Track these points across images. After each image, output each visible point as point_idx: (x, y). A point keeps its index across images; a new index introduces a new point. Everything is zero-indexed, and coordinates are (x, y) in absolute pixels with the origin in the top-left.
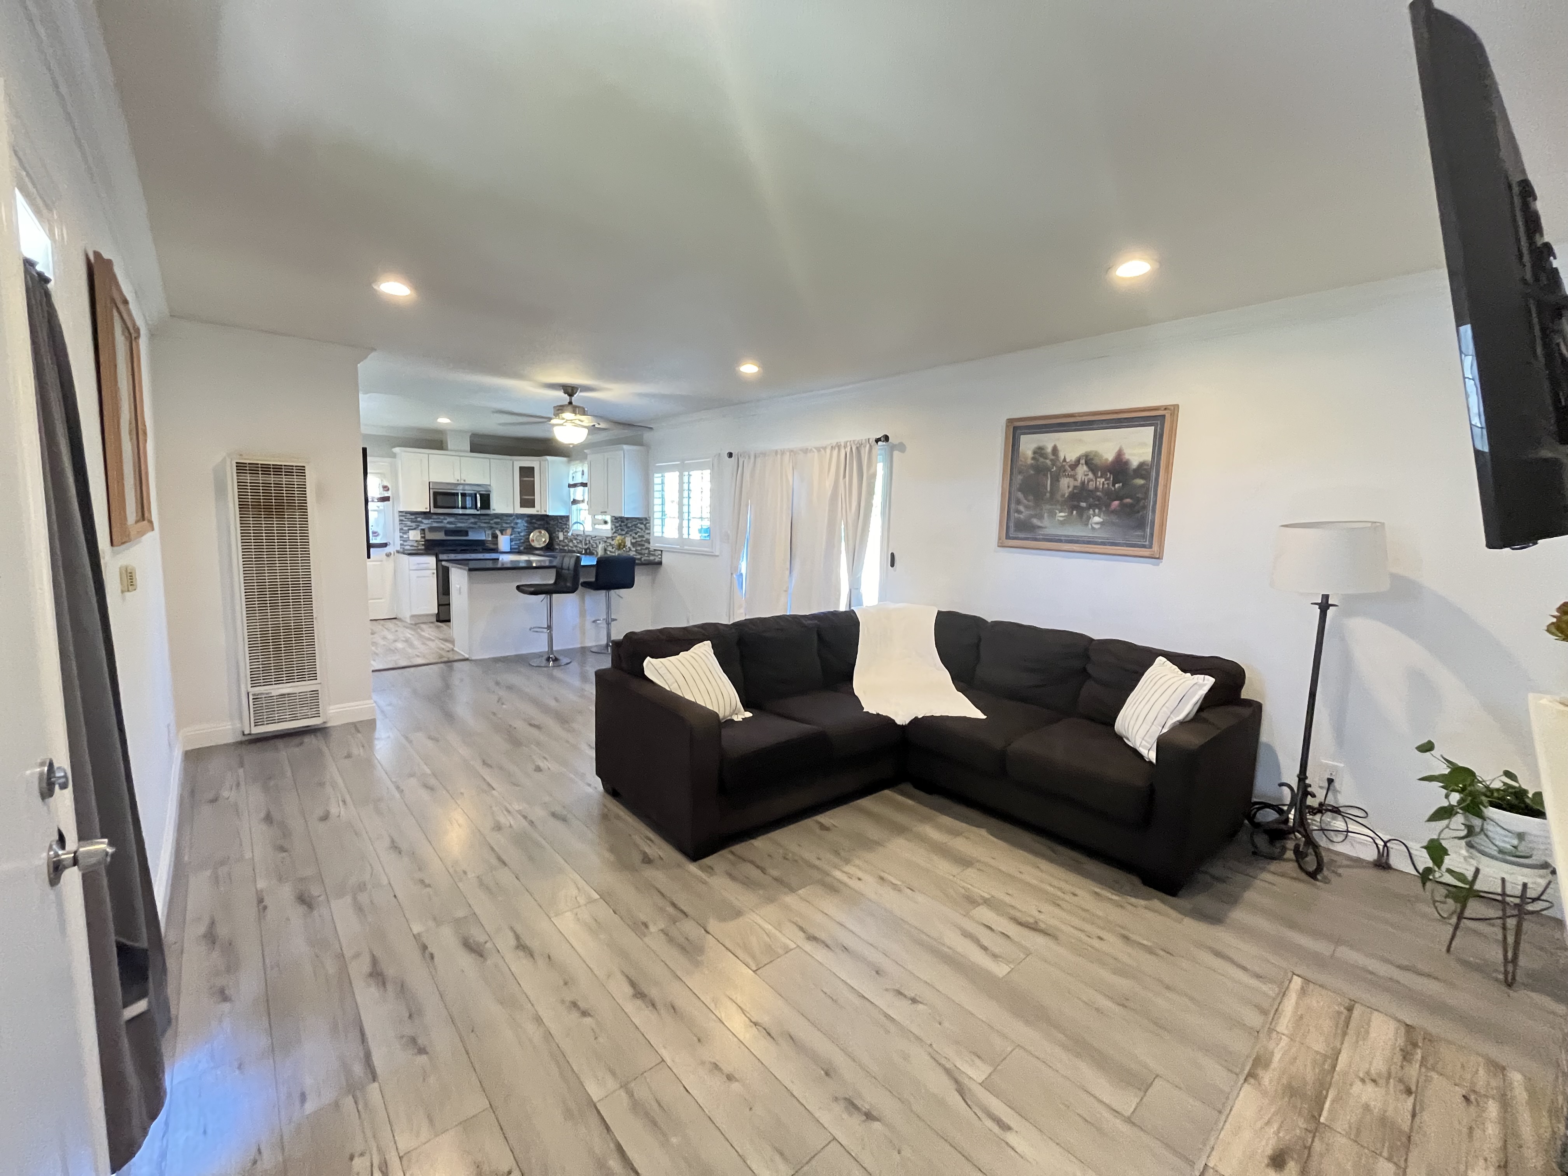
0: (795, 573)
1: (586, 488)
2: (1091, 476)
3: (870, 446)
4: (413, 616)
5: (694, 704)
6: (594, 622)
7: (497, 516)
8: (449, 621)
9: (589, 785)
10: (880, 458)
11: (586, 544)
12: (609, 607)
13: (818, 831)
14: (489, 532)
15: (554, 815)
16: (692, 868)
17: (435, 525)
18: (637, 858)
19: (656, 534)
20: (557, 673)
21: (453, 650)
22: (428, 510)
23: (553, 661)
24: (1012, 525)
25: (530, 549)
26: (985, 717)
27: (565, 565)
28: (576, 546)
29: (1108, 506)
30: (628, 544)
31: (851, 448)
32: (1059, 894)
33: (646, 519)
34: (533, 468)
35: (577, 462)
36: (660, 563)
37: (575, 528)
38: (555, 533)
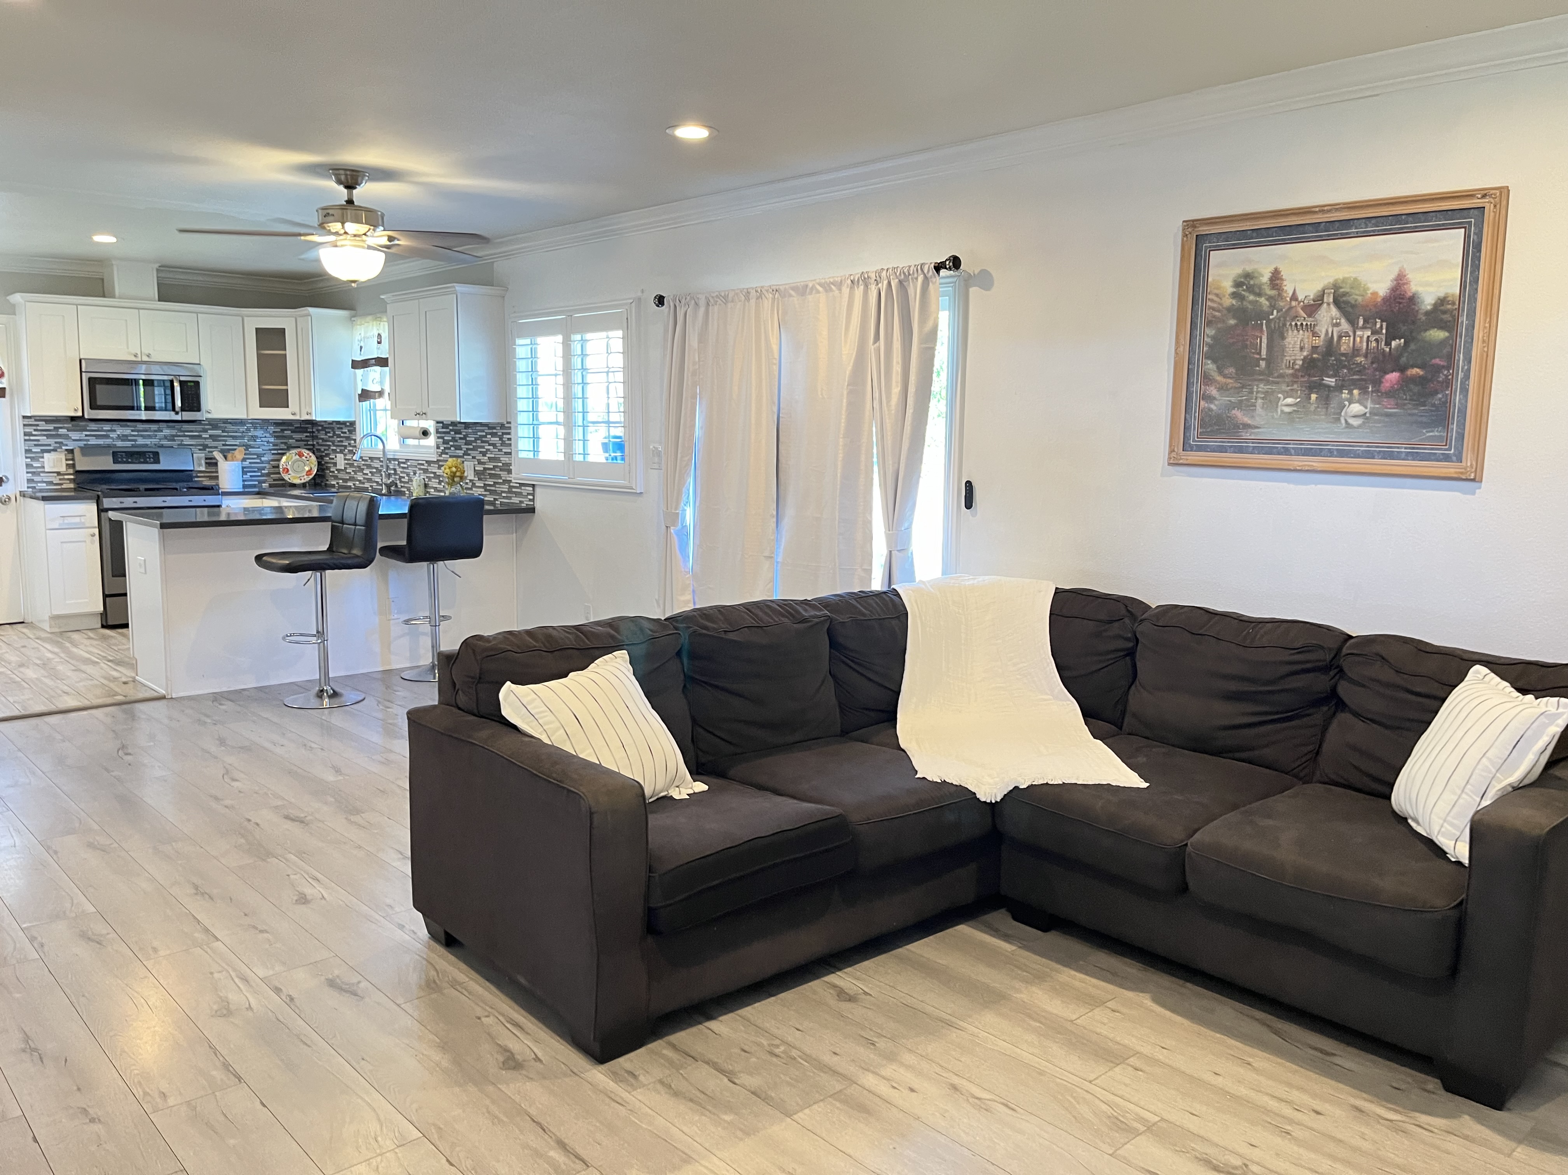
0: (786, 522)
1: (386, 369)
2: (1345, 326)
3: (926, 277)
4: (55, 618)
5: (597, 768)
6: (407, 622)
7: (215, 424)
8: (126, 626)
9: (401, 927)
10: (944, 300)
11: (389, 476)
12: (434, 594)
13: (833, 1002)
14: (200, 455)
15: (332, 983)
16: (598, 1074)
17: (93, 441)
18: (492, 1060)
19: (522, 455)
20: (337, 719)
21: (134, 680)
22: (80, 414)
23: (330, 697)
24: (1195, 423)
25: (281, 487)
26: (1145, 785)
27: (349, 515)
28: (369, 480)
29: (1377, 382)
30: (470, 475)
31: (889, 283)
32: (1287, 1111)
33: (502, 426)
34: (282, 331)
35: (369, 318)
36: (532, 510)
37: (366, 447)
38: (327, 455)
